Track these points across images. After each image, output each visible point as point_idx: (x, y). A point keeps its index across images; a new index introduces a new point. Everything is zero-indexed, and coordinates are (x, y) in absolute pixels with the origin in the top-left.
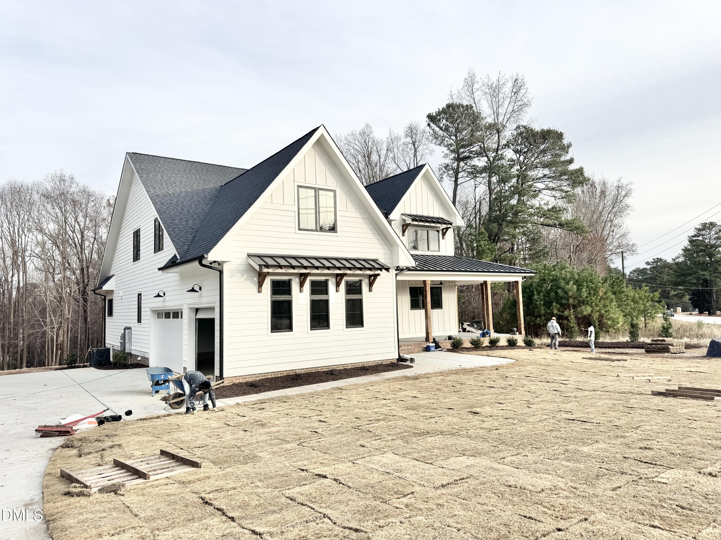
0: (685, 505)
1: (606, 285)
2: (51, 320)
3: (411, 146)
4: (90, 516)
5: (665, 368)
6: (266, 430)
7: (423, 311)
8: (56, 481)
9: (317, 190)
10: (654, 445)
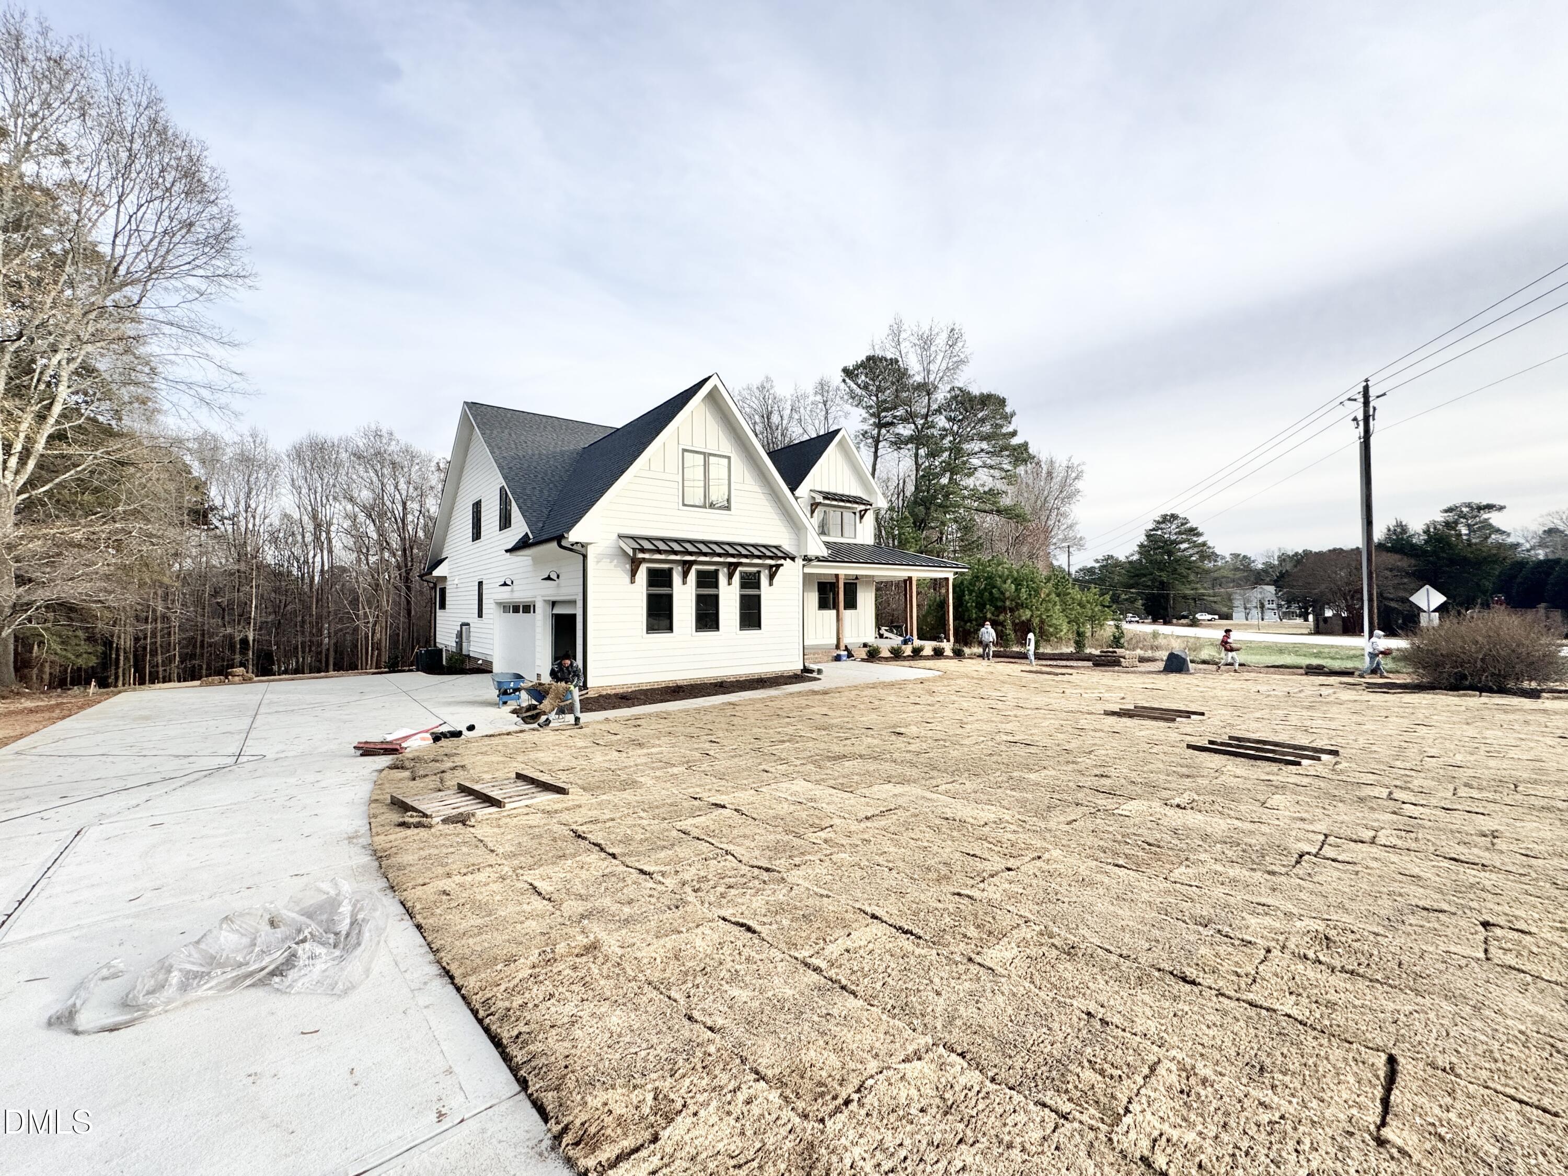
0: (1151, 841)
1: (1050, 585)
2: (365, 613)
3: (821, 406)
4: (436, 852)
5: (1117, 684)
6: (645, 751)
7: (834, 612)
8: (385, 809)
9: (706, 455)
10: (1111, 772)
